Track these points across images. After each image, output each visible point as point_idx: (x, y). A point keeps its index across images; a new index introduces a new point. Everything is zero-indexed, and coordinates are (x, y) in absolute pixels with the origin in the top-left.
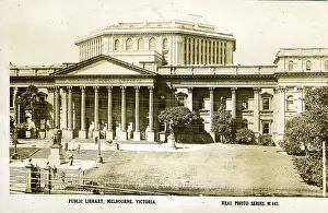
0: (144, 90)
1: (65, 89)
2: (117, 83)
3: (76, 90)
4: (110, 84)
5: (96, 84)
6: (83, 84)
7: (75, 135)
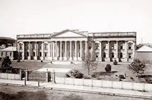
0: (83, 42)
1: (54, 42)
2: (73, 40)
3: (59, 42)
4: (71, 40)
5: (66, 40)
6: (61, 40)
7: (58, 59)
